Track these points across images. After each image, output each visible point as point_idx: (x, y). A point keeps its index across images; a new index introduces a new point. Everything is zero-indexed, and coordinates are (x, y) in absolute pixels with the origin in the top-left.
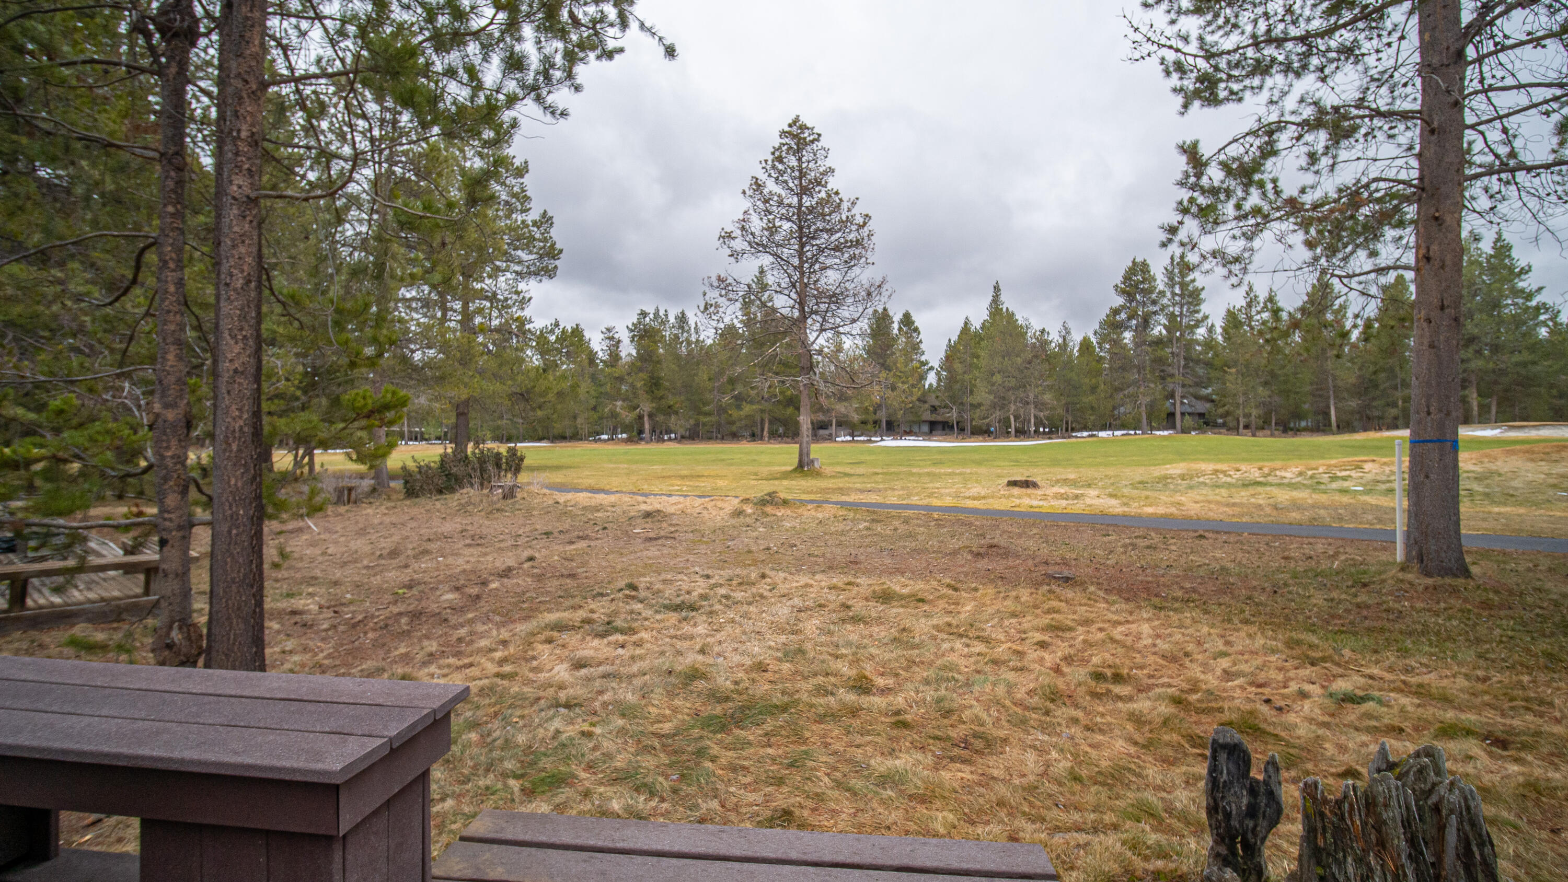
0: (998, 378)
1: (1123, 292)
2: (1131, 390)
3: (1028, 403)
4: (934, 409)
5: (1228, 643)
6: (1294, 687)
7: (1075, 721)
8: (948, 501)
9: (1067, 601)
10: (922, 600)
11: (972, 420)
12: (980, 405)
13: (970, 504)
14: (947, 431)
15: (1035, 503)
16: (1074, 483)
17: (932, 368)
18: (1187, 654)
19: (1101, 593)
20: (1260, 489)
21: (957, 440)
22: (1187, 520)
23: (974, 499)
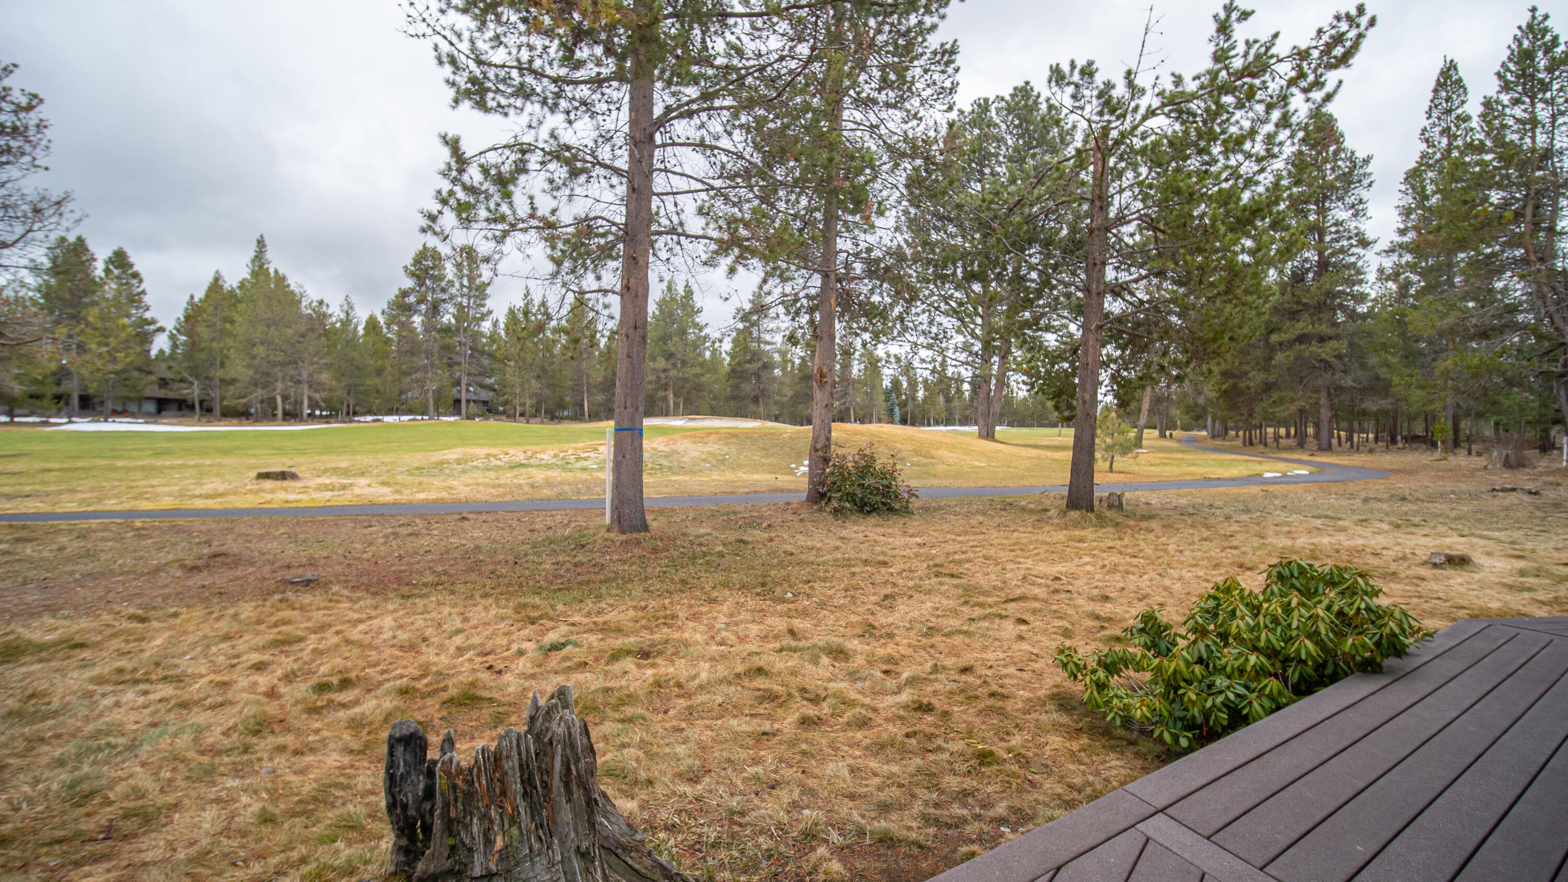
0: (260, 350)
1: (413, 275)
2: (418, 375)
3: (300, 382)
4: (163, 382)
5: (466, 620)
6: (515, 647)
7: (281, 749)
8: (166, 503)
9: (302, 608)
10: (81, 646)
11: (223, 399)
12: (233, 381)
13: (200, 504)
14: (185, 412)
15: (292, 497)
16: (345, 472)
17: (161, 330)
18: (425, 640)
19: (346, 592)
20: (523, 470)
21: (199, 423)
22: (457, 503)
23: (207, 497)
